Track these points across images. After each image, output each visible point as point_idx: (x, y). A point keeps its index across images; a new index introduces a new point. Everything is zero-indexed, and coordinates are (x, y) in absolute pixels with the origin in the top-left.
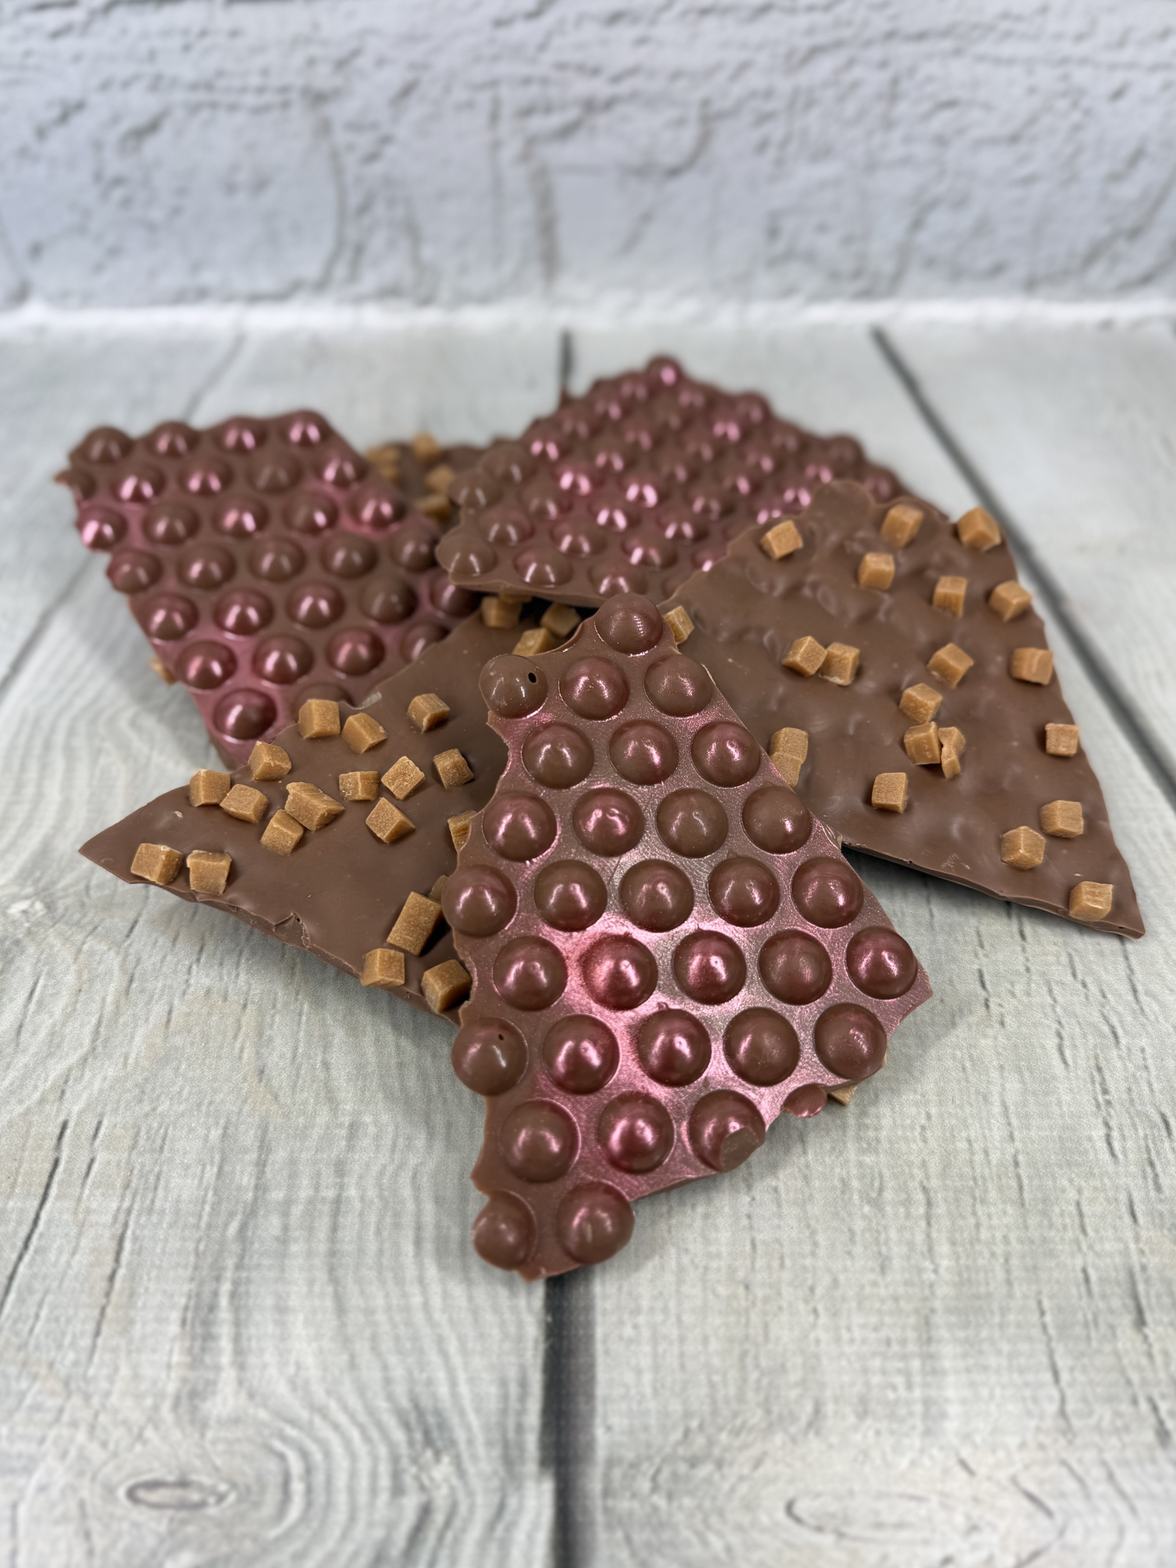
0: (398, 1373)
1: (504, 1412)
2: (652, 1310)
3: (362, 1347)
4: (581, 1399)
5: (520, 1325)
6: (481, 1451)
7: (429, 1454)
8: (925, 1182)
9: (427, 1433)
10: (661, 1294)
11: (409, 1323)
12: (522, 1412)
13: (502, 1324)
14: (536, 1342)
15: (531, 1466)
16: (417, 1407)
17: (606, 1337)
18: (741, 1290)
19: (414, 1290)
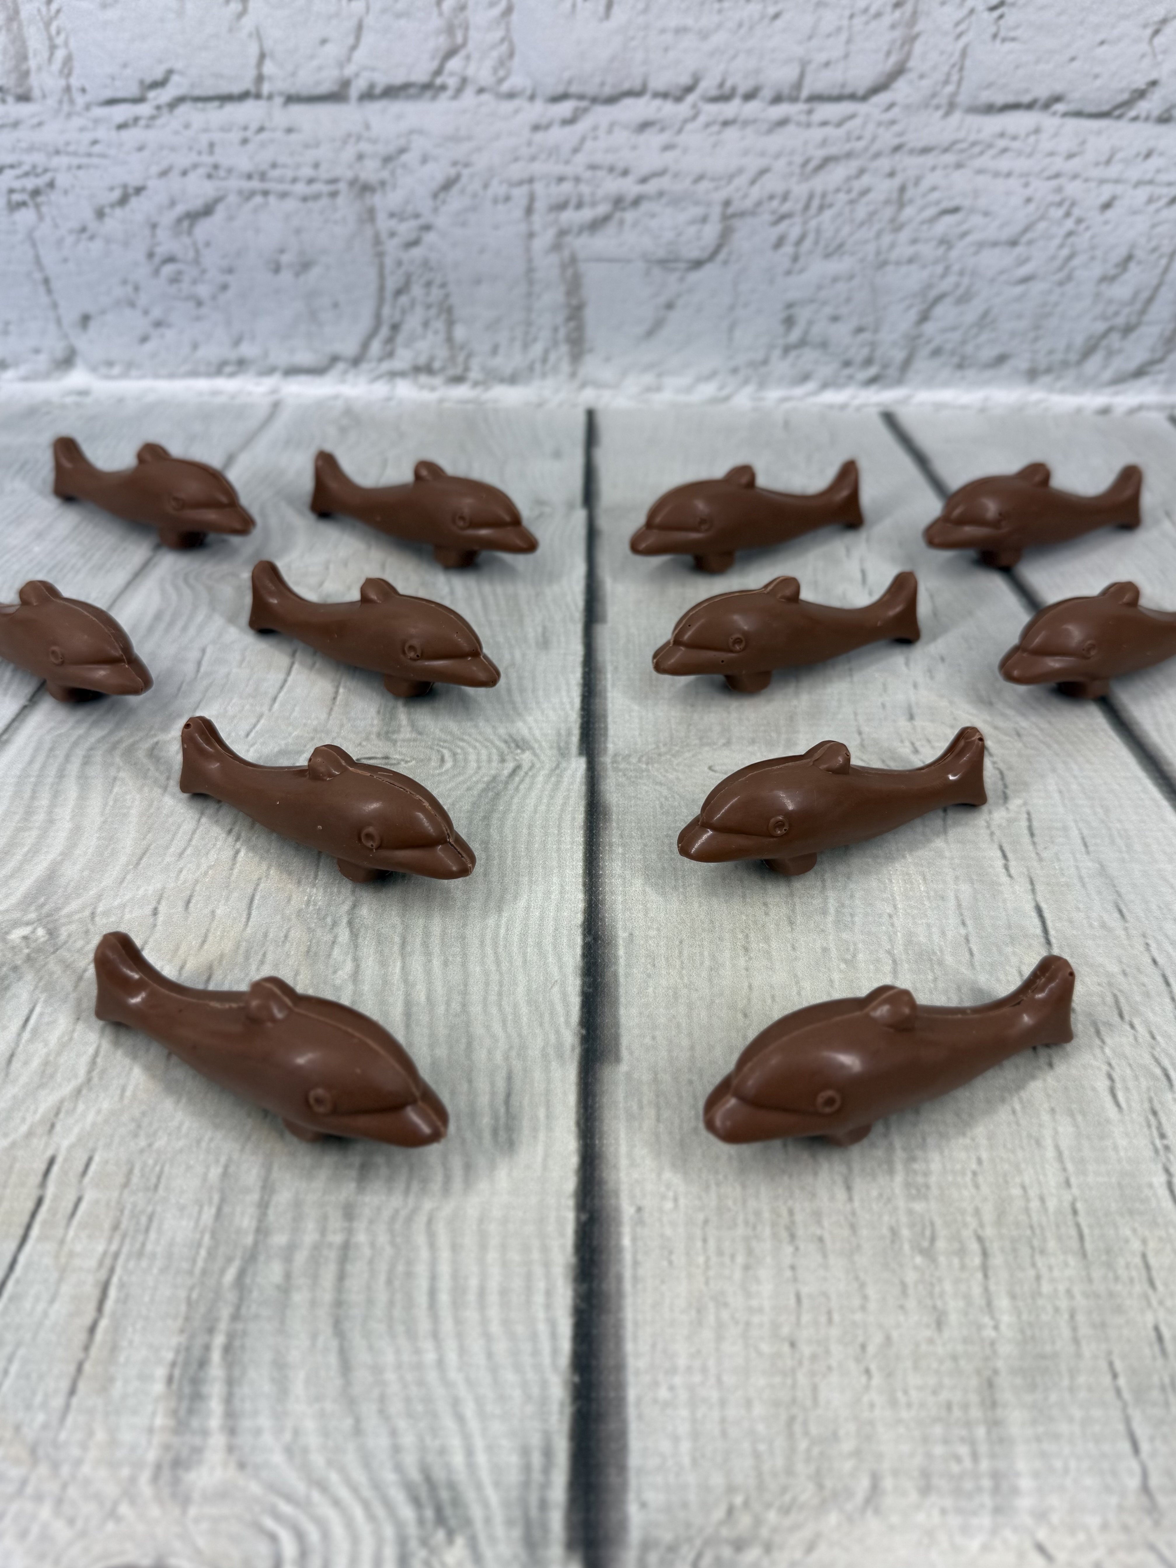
0: (408, 1440)
1: (527, 1484)
2: (689, 1369)
3: (369, 1410)
4: (612, 1471)
5: (544, 1384)
6: (500, 1531)
7: (440, 1535)
8: (980, 1232)
9: (439, 1510)
10: (699, 1352)
11: (421, 1383)
12: (545, 1486)
13: (525, 1385)
14: (562, 1405)
15: (556, 1549)
16: (428, 1479)
17: (639, 1401)
18: (786, 1348)
19: (428, 1345)
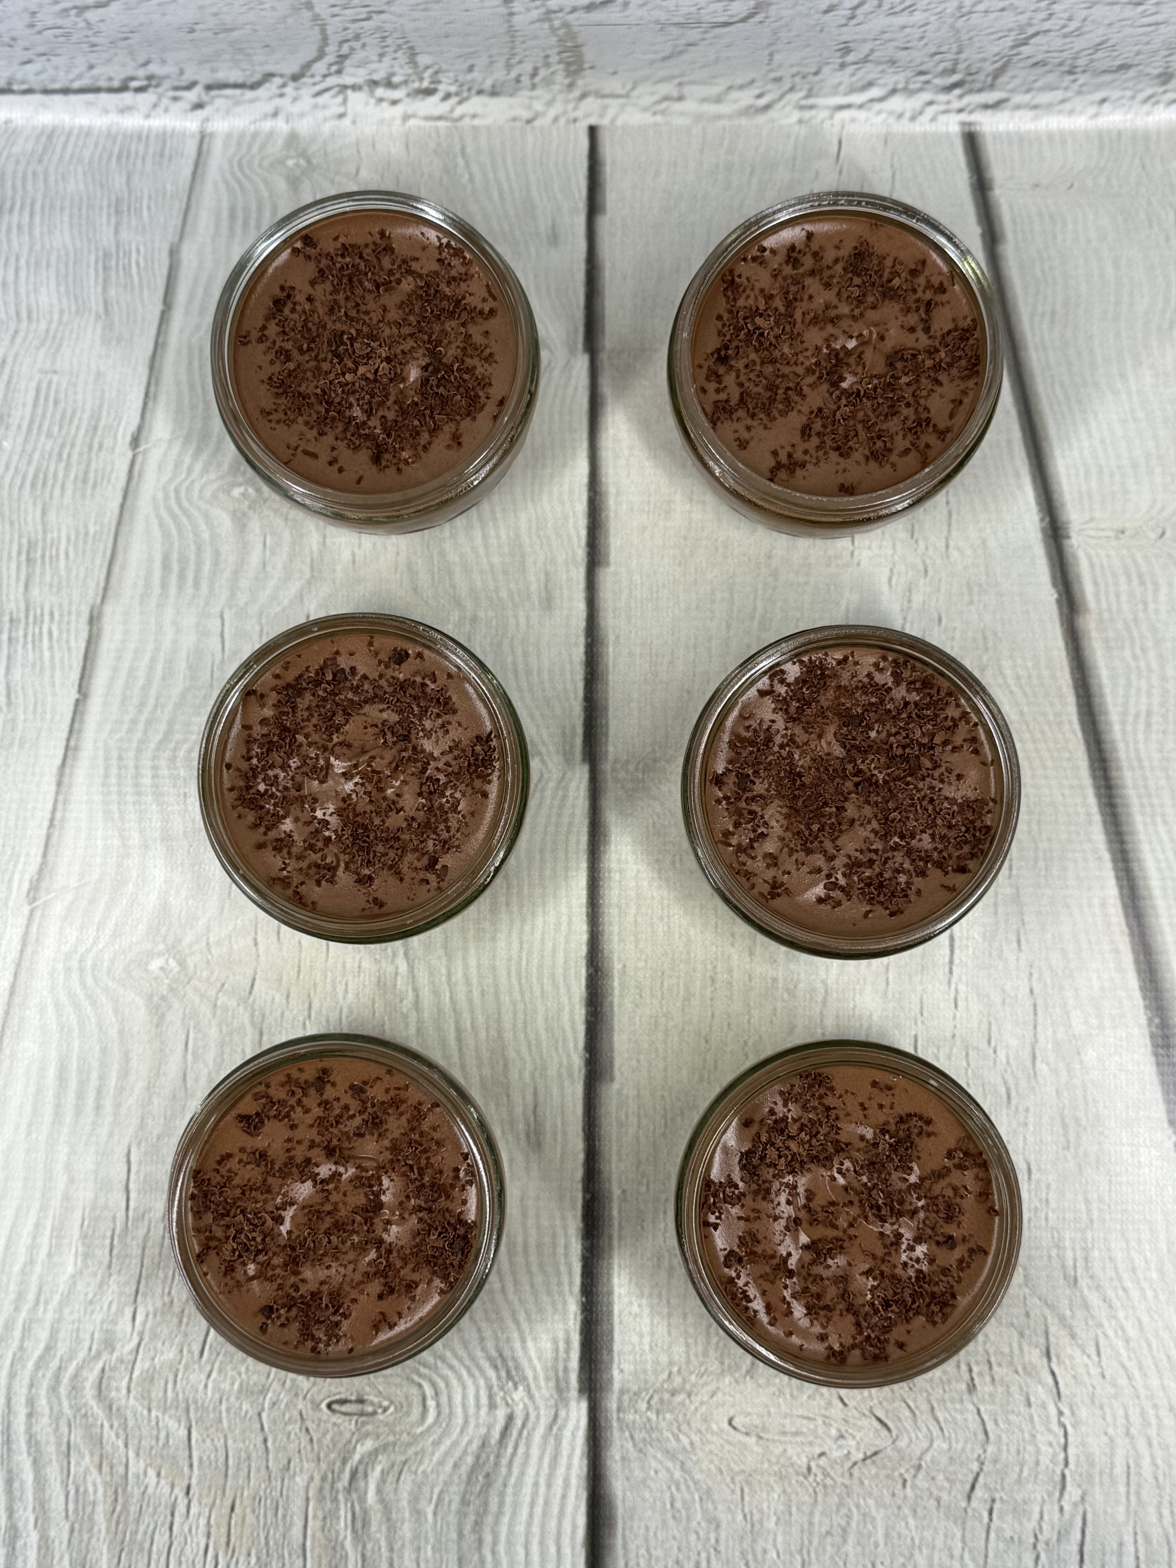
1: (556, 1359)
4: (604, 1352)
5: (566, 1304)
6: (542, 1383)
7: (510, 1384)
9: (508, 1372)
12: (567, 1360)
14: (576, 1315)
15: (574, 1393)
